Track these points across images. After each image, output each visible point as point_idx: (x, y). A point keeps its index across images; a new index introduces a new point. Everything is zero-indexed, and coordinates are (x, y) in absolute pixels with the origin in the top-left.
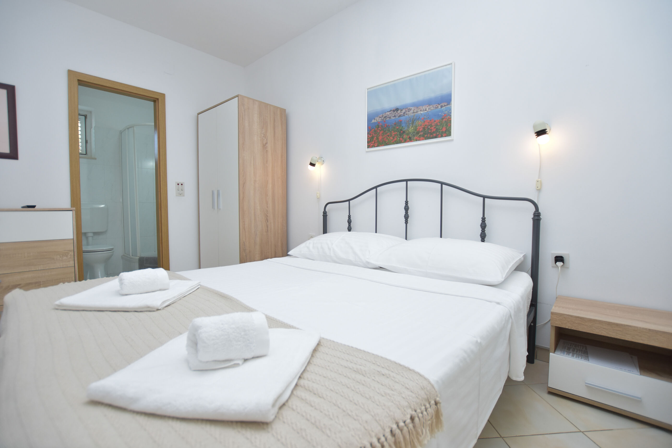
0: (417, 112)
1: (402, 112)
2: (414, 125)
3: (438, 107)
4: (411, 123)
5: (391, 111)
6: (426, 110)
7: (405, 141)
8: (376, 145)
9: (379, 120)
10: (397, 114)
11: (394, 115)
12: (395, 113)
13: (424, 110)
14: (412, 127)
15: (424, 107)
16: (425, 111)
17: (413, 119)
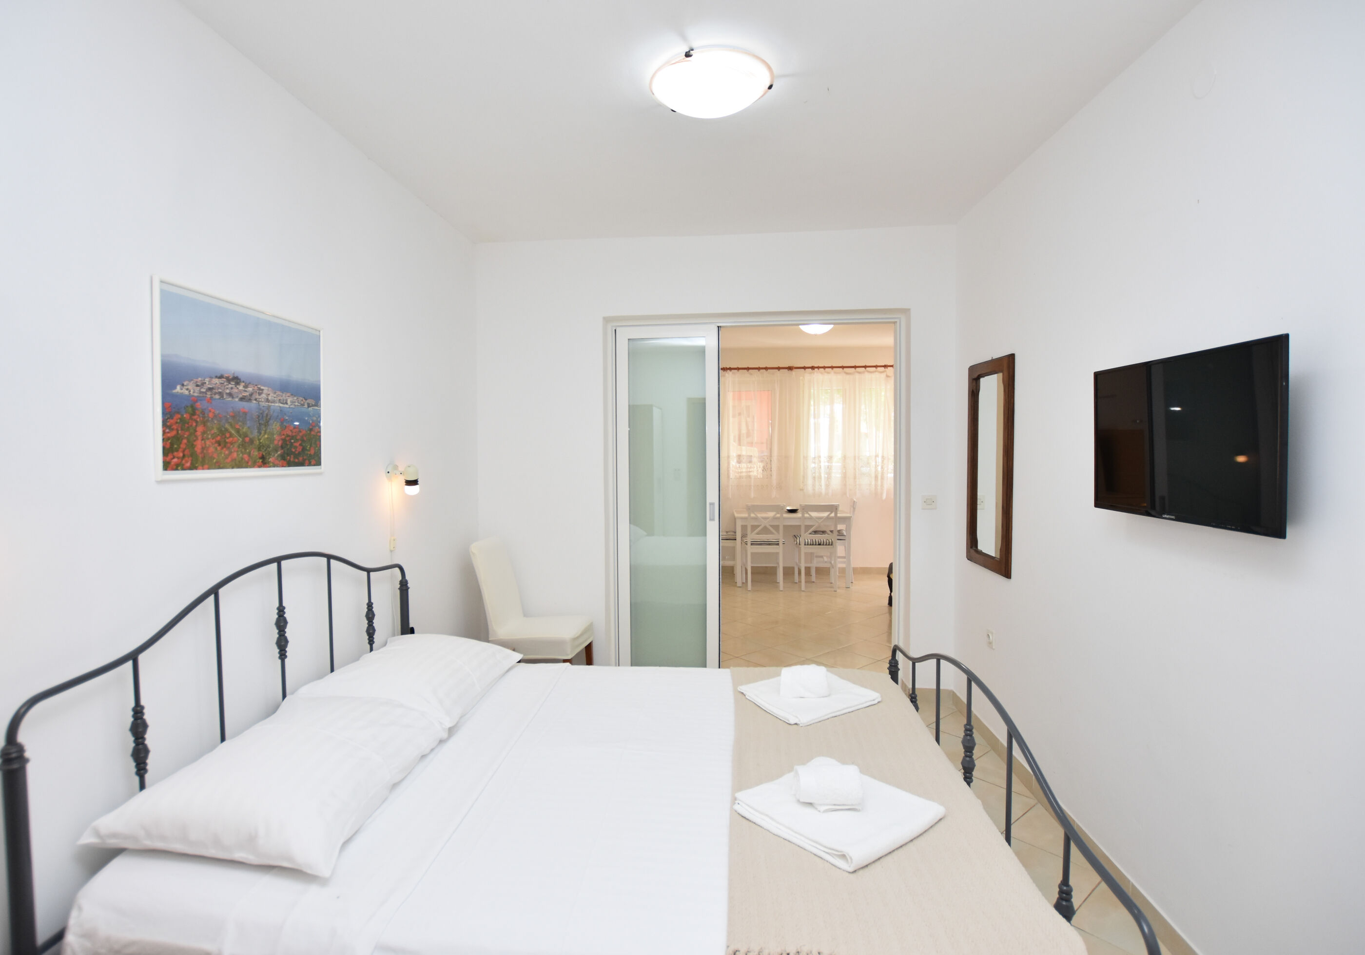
0: (274, 402)
1: (246, 391)
2: (268, 431)
3: (303, 405)
4: (263, 422)
5: (221, 377)
6: (287, 403)
7: (255, 464)
8: (187, 464)
9: (194, 392)
10: (236, 391)
11: (228, 391)
12: (230, 386)
13: (284, 402)
14: (265, 433)
15: (284, 395)
16: (286, 406)
17: (267, 414)
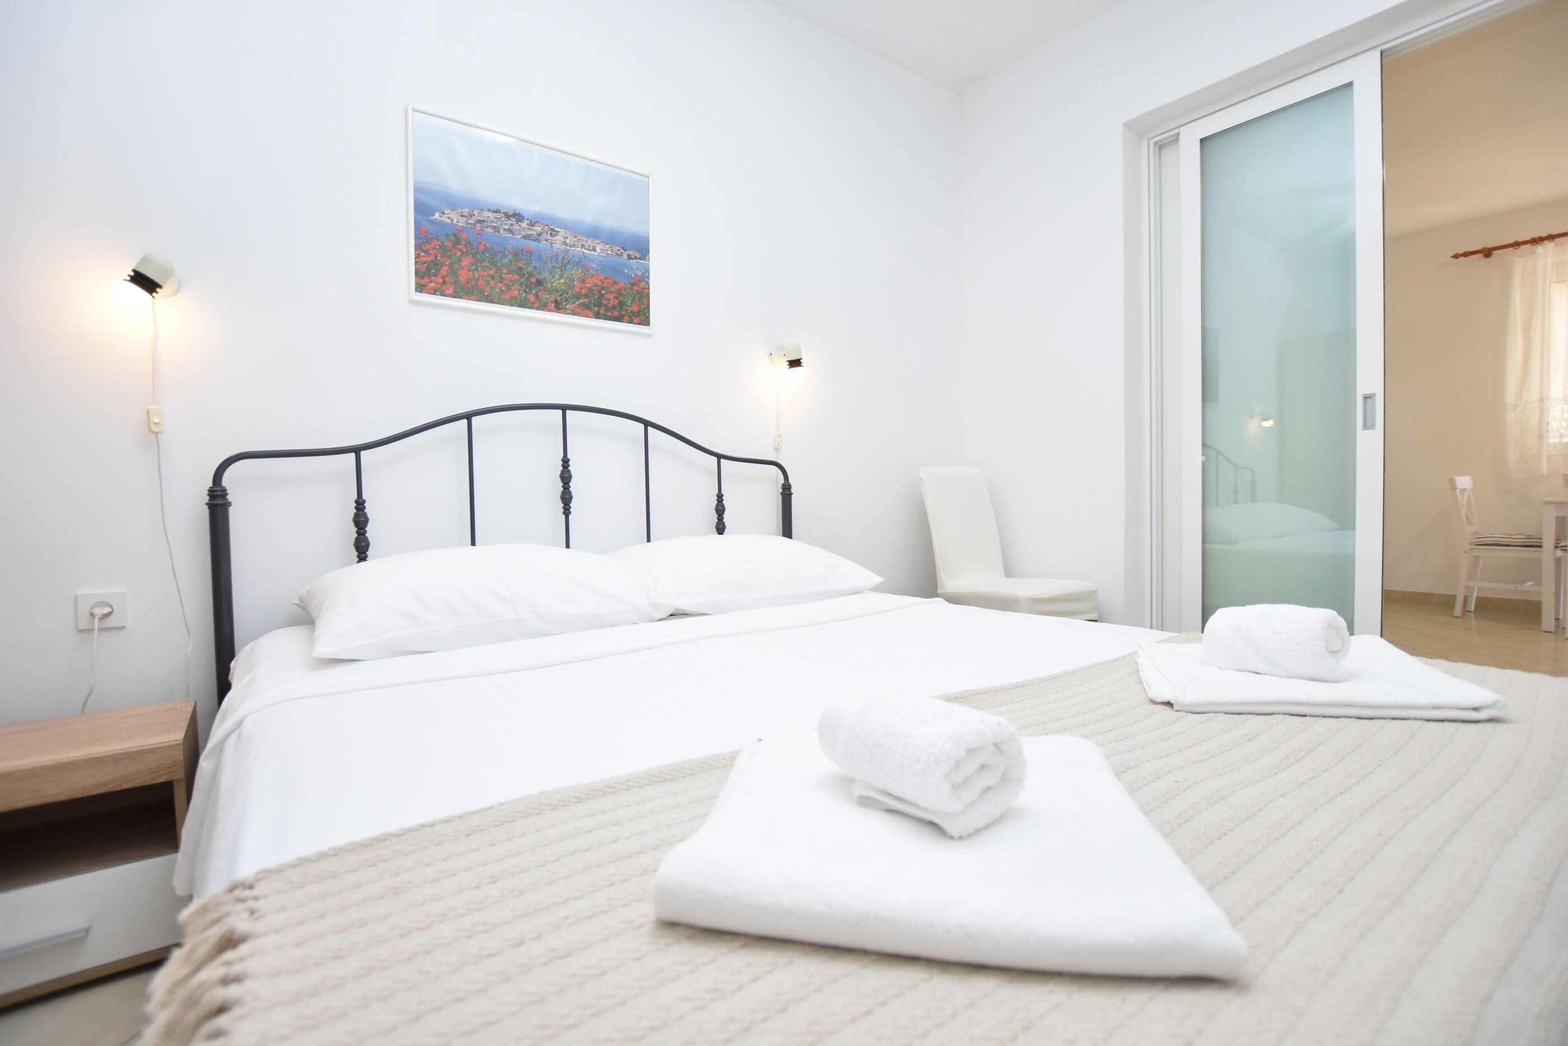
0: (574, 246)
1: (532, 229)
2: (565, 276)
3: (621, 255)
4: (557, 266)
5: (497, 211)
6: (595, 251)
7: (544, 307)
8: (450, 292)
9: (457, 222)
10: (518, 228)
11: (507, 227)
12: (510, 222)
13: (591, 249)
14: (561, 277)
15: (590, 241)
16: (593, 253)
17: (563, 258)
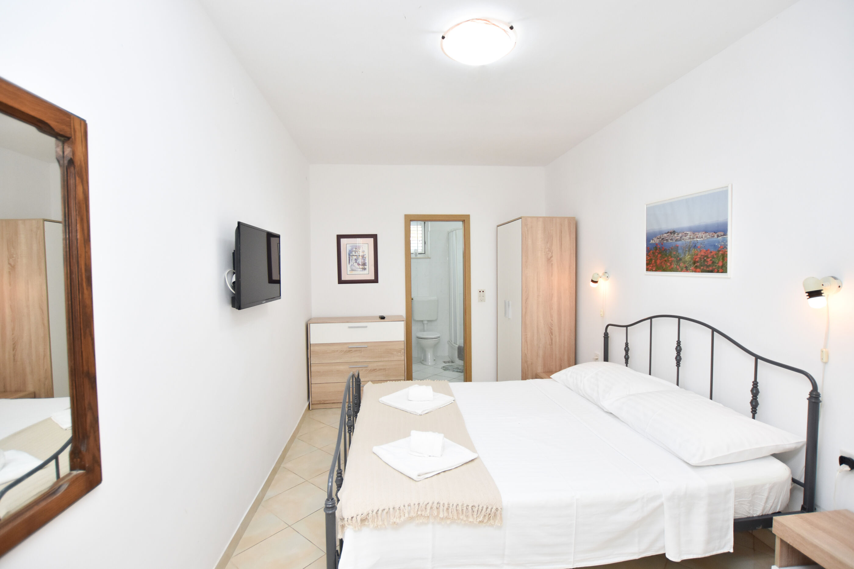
0: (693, 238)
2: (690, 253)
3: (714, 236)
4: (687, 250)
5: (668, 233)
6: (702, 238)
7: (682, 271)
8: (654, 269)
9: (656, 241)
10: (674, 237)
11: (671, 238)
12: (672, 235)
13: (701, 237)
14: (689, 255)
15: (700, 233)
16: (702, 239)
17: (689, 246)
